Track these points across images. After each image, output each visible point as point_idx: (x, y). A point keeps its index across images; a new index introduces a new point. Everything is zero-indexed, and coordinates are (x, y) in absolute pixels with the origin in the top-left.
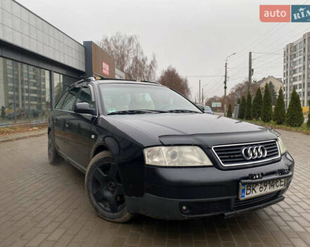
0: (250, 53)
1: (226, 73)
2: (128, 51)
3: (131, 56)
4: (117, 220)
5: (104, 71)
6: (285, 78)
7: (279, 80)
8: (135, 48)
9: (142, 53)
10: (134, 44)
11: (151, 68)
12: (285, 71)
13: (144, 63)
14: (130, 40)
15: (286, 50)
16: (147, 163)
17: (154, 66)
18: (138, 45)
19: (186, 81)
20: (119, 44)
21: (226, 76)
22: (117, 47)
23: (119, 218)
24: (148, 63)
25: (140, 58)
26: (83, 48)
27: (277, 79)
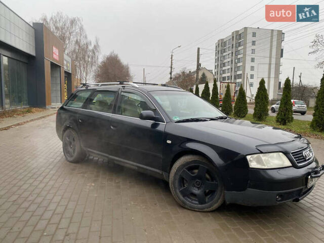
0: (199, 49)
1: (172, 64)
2: (70, 33)
3: (73, 39)
4: (206, 210)
5: (54, 56)
6: (216, 70)
7: (211, 71)
8: (78, 30)
9: (86, 37)
10: (77, 27)
11: (94, 52)
12: (216, 64)
13: (87, 47)
14: (73, 22)
15: (217, 45)
16: (250, 167)
17: (98, 51)
18: (81, 29)
19: (128, 68)
20: (60, 25)
21: (171, 68)
22: (57, 28)
23: (207, 208)
24: (91, 48)
25: (83, 42)
26: (33, 30)
27: (209, 71)
